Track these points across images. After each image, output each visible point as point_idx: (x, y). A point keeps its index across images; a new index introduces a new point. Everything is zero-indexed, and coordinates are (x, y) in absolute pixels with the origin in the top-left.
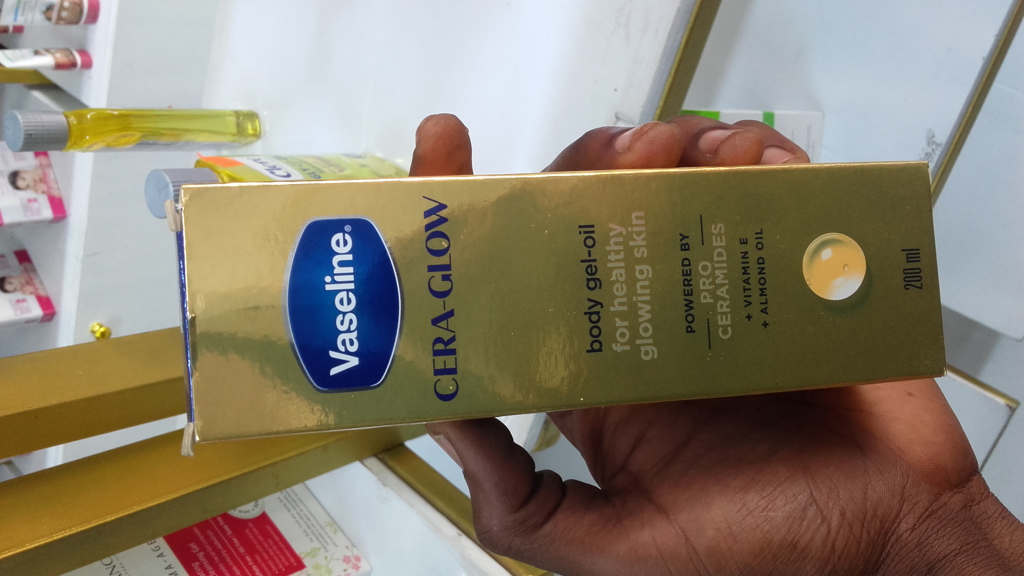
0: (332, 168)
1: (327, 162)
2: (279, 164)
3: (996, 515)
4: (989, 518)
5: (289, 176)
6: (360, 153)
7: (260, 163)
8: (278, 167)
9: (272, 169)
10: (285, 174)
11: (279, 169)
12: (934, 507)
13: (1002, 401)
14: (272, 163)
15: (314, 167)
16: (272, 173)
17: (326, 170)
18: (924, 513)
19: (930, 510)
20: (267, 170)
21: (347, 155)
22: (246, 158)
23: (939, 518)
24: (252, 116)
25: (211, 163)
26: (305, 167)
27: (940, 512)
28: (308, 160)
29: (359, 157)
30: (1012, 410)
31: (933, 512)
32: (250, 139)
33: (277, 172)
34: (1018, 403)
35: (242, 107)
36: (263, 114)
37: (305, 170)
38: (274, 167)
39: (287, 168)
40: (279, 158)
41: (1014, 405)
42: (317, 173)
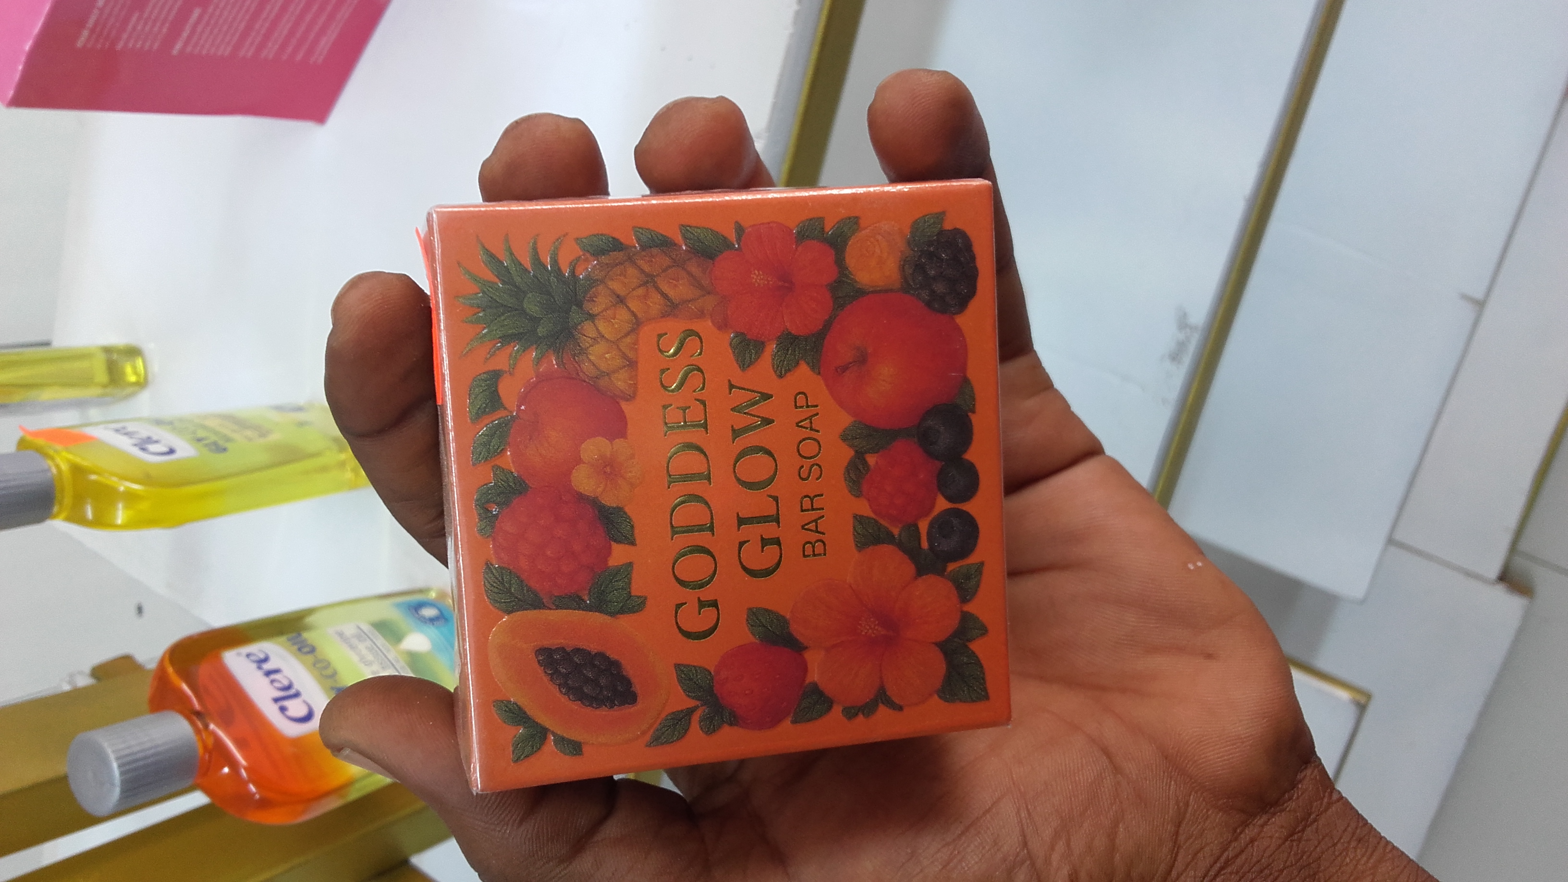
0: (249, 433)
1: (240, 423)
2: (155, 432)
3: (1345, 839)
4: (1335, 845)
5: (171, 451)
6: (301, 401)
7: (126, 434)
8: (155, 438)
9: (143, 444)
10: (165, 449)
11: (157, 442)
12: (1230, 853)
13: (1344, 695)
14: (145, 431)
15: (216, 433)
16: (143, 449)
17: (235, 436)
18: (1211, 866)
19: (1223, 859)
20: (135, 445)
21: (279, 408)
22: (102, 426)
23: (1237, 872)
24: (133, 352)
25: (41, 442)
26: (201, 434)
27: (1239, 861)
28: (211, 423)
29: (300, 409)
30: (1361, 709)
31: (1227, 863)
32: (129, 390)
33: (152, 448)
34: (1369, 696)
35: (116, 339)
36: (149, 347)
37: (199, 440)
38: (149, 440)
39: (169, 438)
40: (159, 422)
41: (1363, 700)
42: (221, 443)
